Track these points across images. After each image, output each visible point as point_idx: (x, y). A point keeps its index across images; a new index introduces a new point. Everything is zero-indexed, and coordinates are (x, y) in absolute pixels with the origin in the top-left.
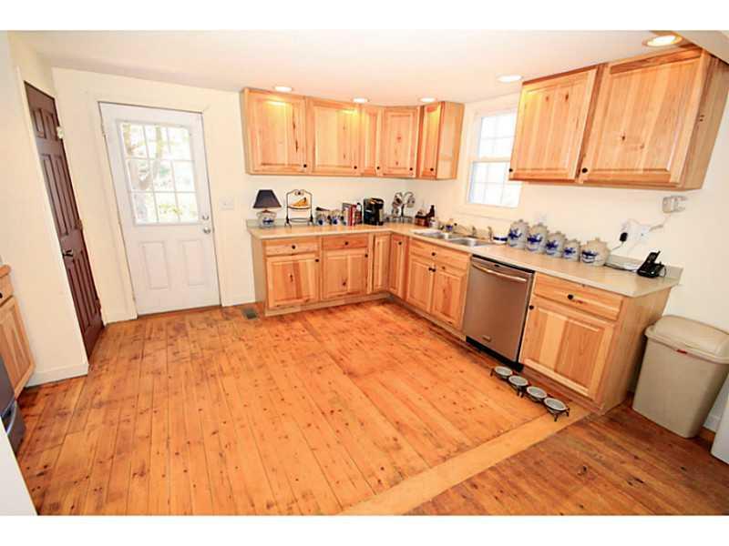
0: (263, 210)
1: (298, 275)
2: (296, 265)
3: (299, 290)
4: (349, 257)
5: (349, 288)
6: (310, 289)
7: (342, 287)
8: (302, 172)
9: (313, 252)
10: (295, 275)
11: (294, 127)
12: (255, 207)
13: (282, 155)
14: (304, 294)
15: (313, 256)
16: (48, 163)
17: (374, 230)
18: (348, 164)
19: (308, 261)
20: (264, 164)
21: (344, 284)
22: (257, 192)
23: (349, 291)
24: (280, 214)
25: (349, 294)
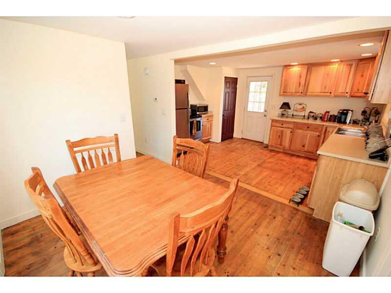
0: (283, 110)
1: (282, 136)
2: (282, 132)
3: (281, 142)
4: (309, 135)
5: (306, 149)
6: (286, 143)
7: (301, 147)
8: (301, 95)
9: (291, 128)
10: (281, 136)
11: (300, 77)
12: (281, 108)
13: (292, 88)
14: (283, 144)
15: (290, 130)
16: (227, 94)
17: (333, 125)
18: (327, 91)
19: (288, 132)
20: (284, 92)
21: (303, 146)
22: (282, 103)
23: (306, 150)
24: (290, 112)
25: (305, 152)
